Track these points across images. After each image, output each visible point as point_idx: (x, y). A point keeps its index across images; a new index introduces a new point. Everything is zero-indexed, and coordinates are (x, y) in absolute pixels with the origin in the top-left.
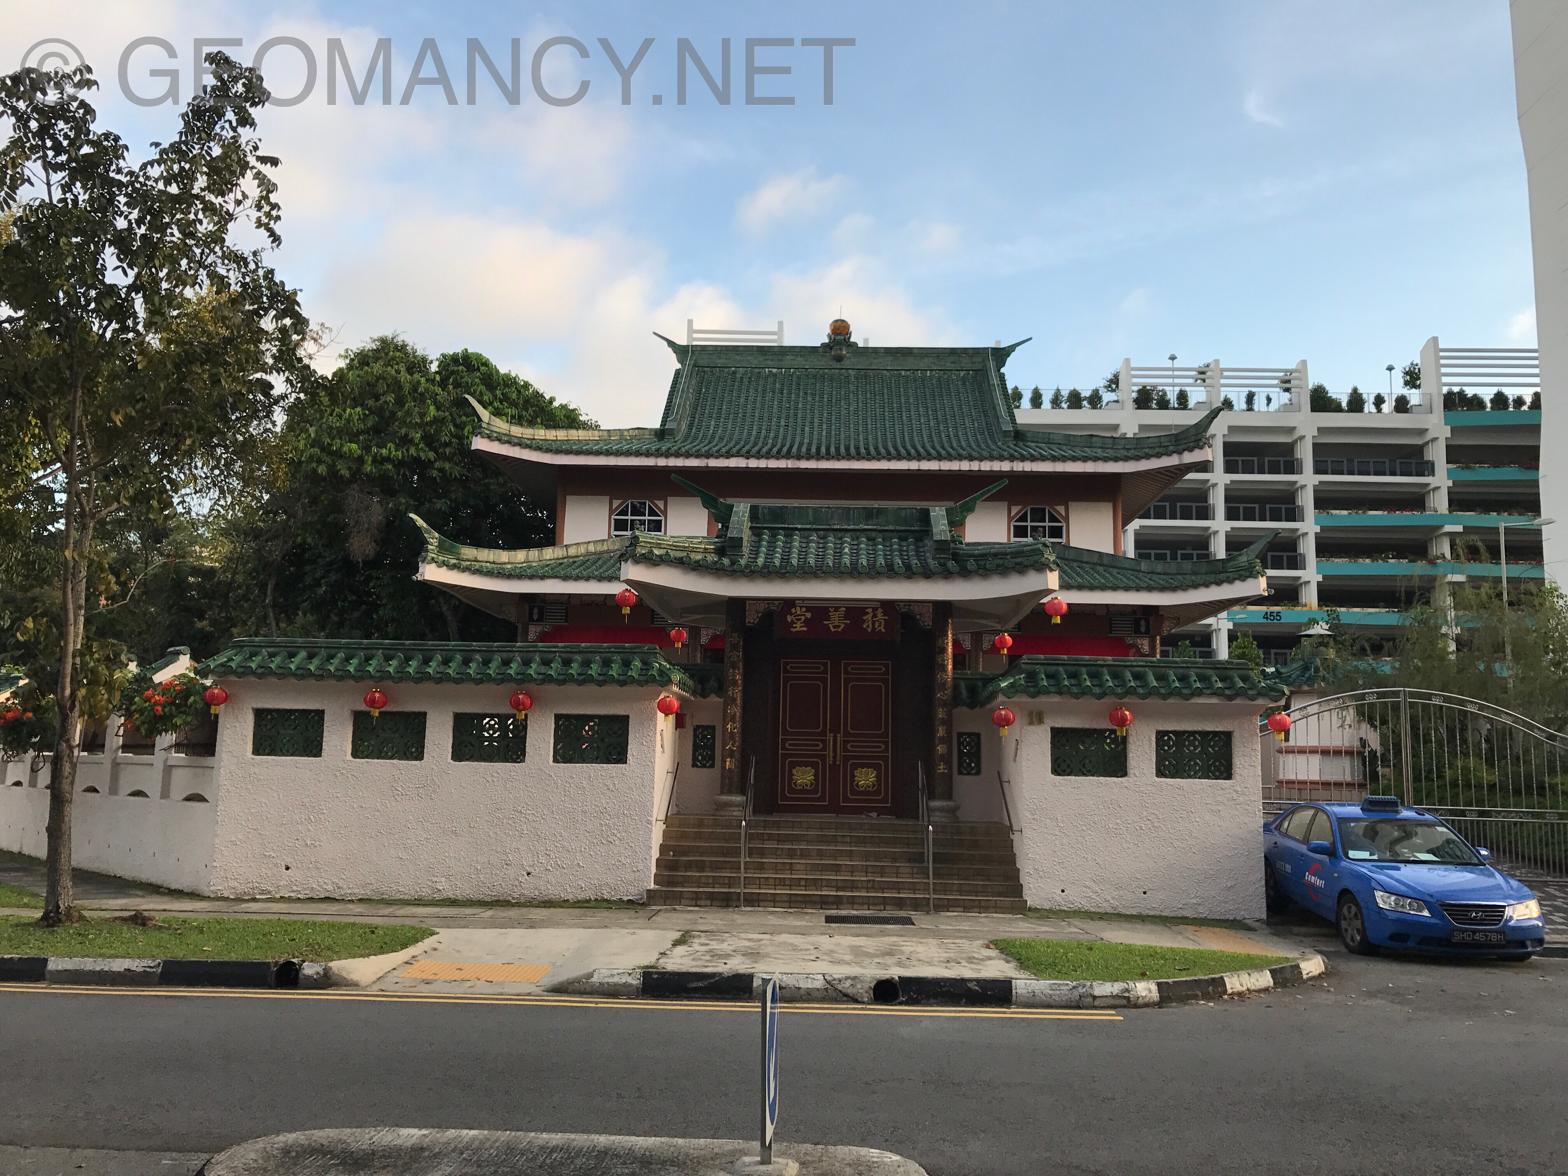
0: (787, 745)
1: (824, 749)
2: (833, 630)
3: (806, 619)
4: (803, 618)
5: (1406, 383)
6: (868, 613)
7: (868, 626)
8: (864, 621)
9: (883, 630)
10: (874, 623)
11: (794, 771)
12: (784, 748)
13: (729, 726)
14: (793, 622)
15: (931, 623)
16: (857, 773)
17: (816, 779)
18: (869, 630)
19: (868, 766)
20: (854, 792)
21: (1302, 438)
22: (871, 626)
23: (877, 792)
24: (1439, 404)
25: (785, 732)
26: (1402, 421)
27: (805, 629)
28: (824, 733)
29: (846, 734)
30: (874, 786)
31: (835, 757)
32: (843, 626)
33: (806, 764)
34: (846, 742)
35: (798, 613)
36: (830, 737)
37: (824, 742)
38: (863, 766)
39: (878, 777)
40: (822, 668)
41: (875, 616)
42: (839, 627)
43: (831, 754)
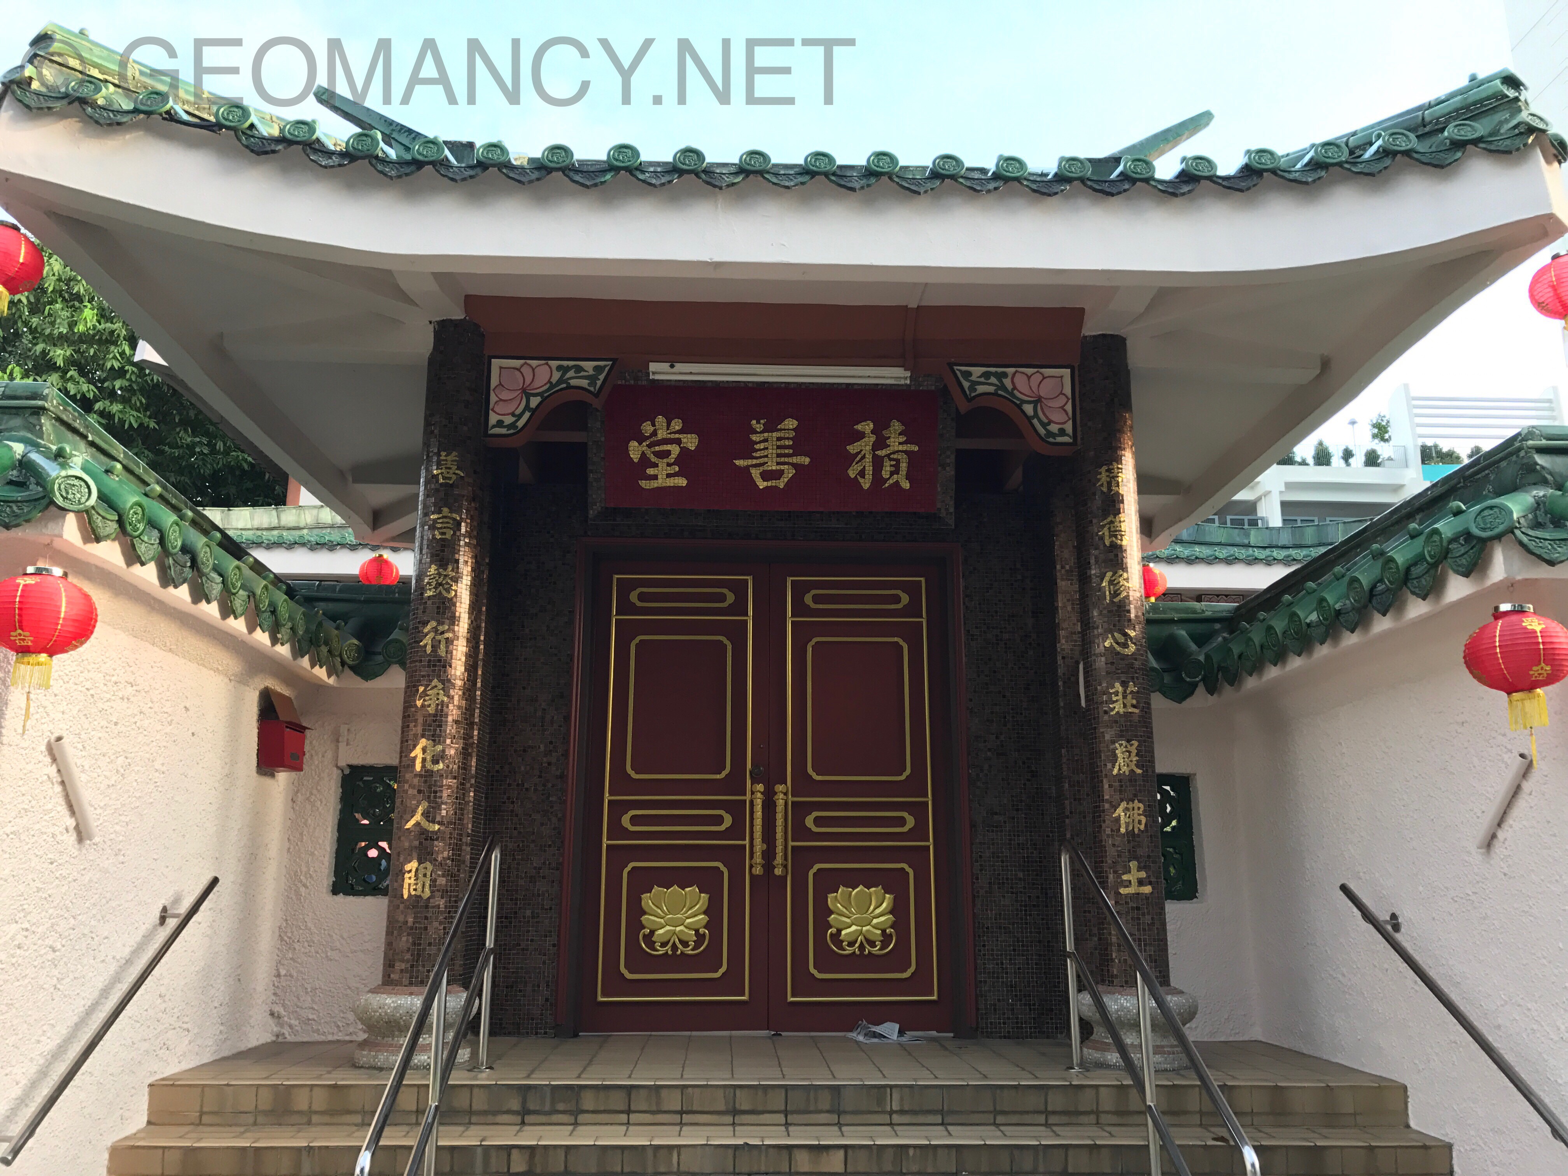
0: (626, 821)
1: (736, 830)
2: (762, 485)
3: (684, 451)
4: (675, 450)
5: (1375, 436)
6: (861, 436)
7: (862, 473)
8: (851, 459)
9: (906, 485)
10: (878, 463)
11: (647, 901)
12: (617, 830)
13: (417, 752)
14: (645, 462)
15: (1069, 427)
16: (835, 901)
17: (713, 924)
18: (866, 484)
19: (869, 879)
20: (827, 961)
21: (1267, 493)
22: (869, 470)
23: (897, 959)
24: (1415, 457)
25: (621, 782)
26: (1372, 476)
27: (682, 482)
28: (735, 783)
29: (802, 783)
30: (886, 938)
31: (769, 855)
32: (789, 472)
33: (683, 879)
34: (799, 810)
35: (662, 434)
36: (755, 794)
37: (738, 810)
38: (852, 879)
39: (898, 910)
40: (731, 598)
41: (881, 443)
42: (778, 475)
43: (759, 846)
